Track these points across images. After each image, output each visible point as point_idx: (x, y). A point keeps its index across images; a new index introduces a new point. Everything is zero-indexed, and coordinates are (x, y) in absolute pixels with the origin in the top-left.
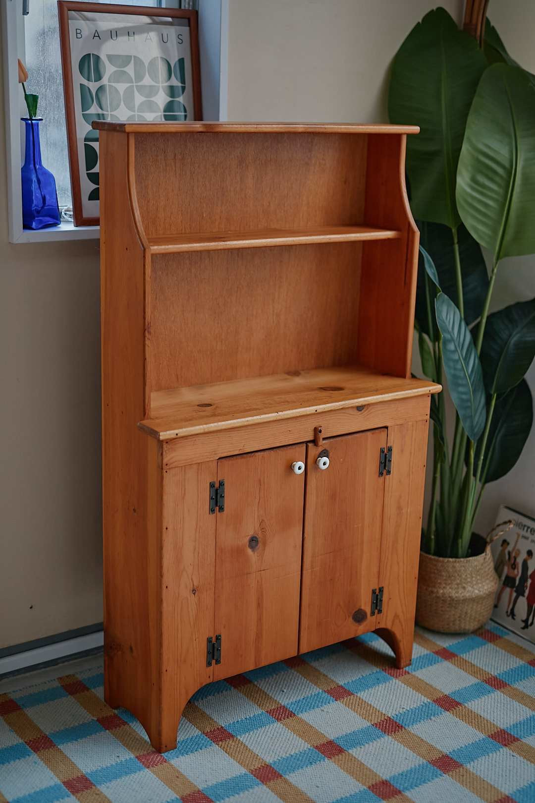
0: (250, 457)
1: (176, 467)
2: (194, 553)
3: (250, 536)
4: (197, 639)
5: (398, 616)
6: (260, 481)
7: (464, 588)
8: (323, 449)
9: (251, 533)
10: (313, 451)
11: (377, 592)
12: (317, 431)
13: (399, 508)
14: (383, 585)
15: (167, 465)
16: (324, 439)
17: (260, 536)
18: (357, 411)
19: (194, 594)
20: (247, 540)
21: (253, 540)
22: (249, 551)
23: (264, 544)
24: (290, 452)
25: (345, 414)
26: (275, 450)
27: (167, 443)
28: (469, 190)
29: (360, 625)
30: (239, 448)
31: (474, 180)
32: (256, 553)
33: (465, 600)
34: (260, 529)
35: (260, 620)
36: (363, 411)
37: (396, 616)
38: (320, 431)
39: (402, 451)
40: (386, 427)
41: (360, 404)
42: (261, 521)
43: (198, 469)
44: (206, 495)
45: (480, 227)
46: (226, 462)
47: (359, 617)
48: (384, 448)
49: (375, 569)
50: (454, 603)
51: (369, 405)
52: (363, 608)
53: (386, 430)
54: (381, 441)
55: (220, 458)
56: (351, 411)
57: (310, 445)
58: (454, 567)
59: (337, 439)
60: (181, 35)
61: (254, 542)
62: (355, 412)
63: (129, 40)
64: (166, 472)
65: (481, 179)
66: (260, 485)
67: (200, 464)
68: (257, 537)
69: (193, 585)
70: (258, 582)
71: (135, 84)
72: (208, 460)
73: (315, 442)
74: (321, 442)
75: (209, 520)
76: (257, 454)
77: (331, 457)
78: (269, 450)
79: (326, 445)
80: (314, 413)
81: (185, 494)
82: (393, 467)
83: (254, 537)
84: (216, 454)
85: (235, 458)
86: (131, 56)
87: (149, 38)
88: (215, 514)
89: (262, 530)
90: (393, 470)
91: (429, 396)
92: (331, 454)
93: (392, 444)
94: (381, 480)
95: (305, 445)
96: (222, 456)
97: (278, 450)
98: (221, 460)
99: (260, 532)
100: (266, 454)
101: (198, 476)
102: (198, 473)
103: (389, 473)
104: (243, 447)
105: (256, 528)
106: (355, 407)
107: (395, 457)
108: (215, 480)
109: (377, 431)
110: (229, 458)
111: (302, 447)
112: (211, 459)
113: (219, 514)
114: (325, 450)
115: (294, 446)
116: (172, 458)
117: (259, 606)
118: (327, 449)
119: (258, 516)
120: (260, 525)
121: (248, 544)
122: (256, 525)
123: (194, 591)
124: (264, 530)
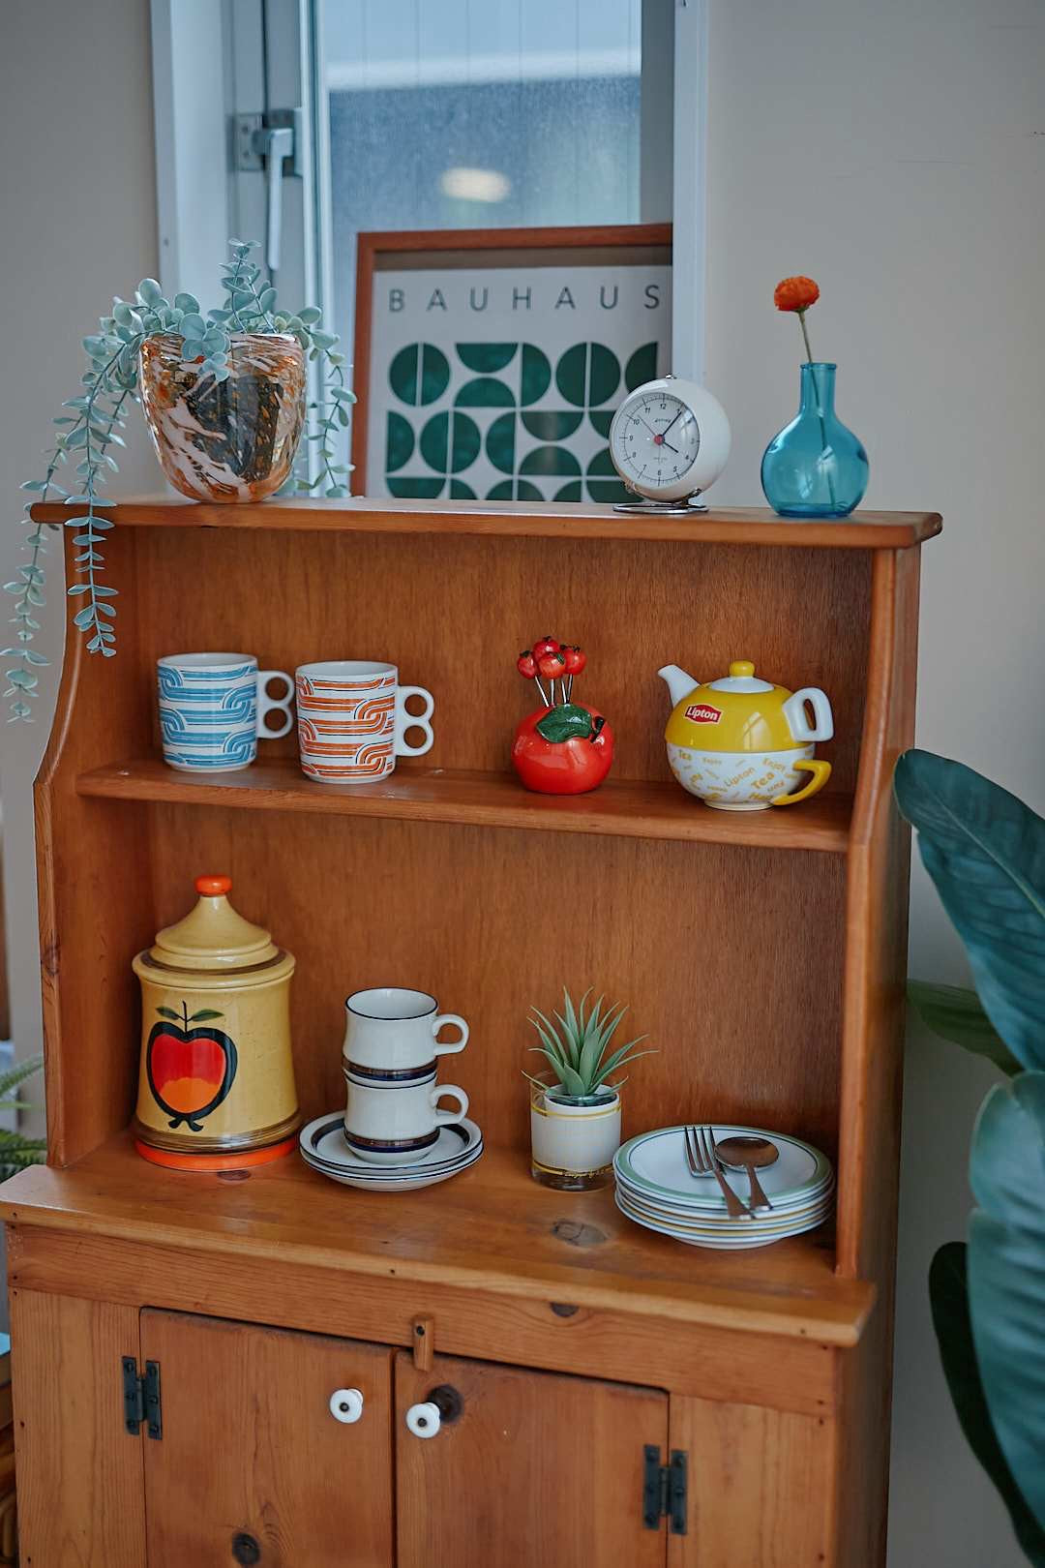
0: (227, 1329)
1: (36, 1290)
2: (91, 1509)
3: (235, 1529)
6: (255, 1399)
8: (440, 1383)
9: (238, 1524)
10: (407, 1378)
12: (415, 1328)
15: (15, 1278)
16: (433, 1353)
17: (262, 1538)
18: (556, 1317)
20: (227, 1536)
21: (246, 1544)
22: (235, 1566)
24: (346, 1359)
25: (512, 1311)
26: (298, 1335)
27: (13, 1227)
30: (196, 1300)
34: (262, 1524)
36: (571, 1322)
38: (420, 1331)
39: (728, 1481)
40: (667, 1393)
41: (562, 1299)
42: (263, 1503)
43: (91, 1312)
44: (116, 1382)
46: (164, 1323)
48: (657, 1449)
51: (591, 1310)
53: (662, 1397)
54: (650, 1424)
55: (146, 1307)
56: (531, 1309)
57: (402, 1359)
59: (491, 1370)
60: (656, 287)
61: (245, 1548)
62: (550, 1316)
63: (514, 308)
64: (16, 1293)
66: (258, 1411)
67: (97, 1304)
68: (257, 1540)
72: (115, 1300)
73: (410, 1352)
74: (424, 1359)
75: (126, 1446)
76: (245, 1329)
77: (470, 1415)
78: (278, 1332)
79: (453, 1376)
80: (391, 1275)
81: (62, 1361)
82: (696, 1518)
83: (248, 1536)
84: (133, 1293)
85: (187, 1318)
86: (514, 346)
87: (566, 299)
88: (138, 1439)
89: (269, 1529)
90: (696, 1525)
91: (825, 1348)
92: (468, 1405)
93: (685, 1447)
94: (653, 1538)
95: (388, 1352)
96: (152, 1304)
97: (304, 1337)
98: (151, 1311)
99: (263, 1532)
100: (271, 1341)
101: (92, 1330)
102: (91, 1322)
103: (679, 1527)
104: (206, 1299)
105: (252, 1517)
106: (544, 1301)
107: (700, 1490)
108: (136, 1355)
109: (632, 1391)
110: (170, 1314)
111: (377, 1355)
112: (122, 1301)
113: (150, 1442)
114: (447, 1387)
115: (352, 1346)
116: (28, 1266)
118: (453, 1386)
119: (256, 1489)
120: (263, 1512)
121: (231, 1546)
122: (251, 1507)
124: (274, 1530)
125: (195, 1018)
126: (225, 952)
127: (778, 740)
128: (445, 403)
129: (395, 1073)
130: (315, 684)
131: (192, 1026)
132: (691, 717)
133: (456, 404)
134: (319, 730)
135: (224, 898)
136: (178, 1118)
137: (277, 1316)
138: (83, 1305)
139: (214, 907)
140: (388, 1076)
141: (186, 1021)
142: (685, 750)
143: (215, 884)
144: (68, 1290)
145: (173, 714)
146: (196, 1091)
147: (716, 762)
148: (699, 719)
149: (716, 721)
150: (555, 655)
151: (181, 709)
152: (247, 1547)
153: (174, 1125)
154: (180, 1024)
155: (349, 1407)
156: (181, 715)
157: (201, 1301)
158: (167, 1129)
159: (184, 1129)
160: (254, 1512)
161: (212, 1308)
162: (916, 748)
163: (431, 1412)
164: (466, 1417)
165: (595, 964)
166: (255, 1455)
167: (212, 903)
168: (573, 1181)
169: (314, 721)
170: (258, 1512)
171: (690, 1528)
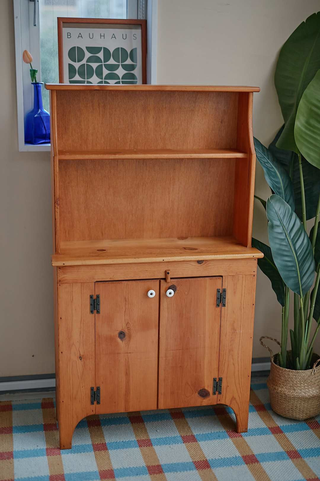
0: (118, 283)
1: (66, 283)
2: (80, 335)
3: (119, 331)
4: (83, 387)
5: (235, 399)
6: (125, 298)
7: (295, 390)
8: (172, 284)
9: (120, 329)
10: (164, 285)
11: (217, 380)
12: (167, 273)
13: (234, 330)
14: (222, 377)
15: (60, 281)
16: (171, 278)
17: (126, 331)
18: (198, 264)
19: (81, 359)
20: (117, 333)
21: (122, 334)
22: (119, 340)
23: (130, 337)
24: (148, 283)
25: (188, 265)
26: (136, 281)
27: (60, 268)
28: (304, 129)
29: (205, 399)
30: (110, 277)
31: (307, 122)
32: (124, 342)
33: (294, 398)
34: (126, 328)
35: (128, 383)
36: (202, 264)
37: (233, 398)
38: (168, 273)
39: (235, 293)
40: (222, 276)
41: (200, 259)
42: (127, 323)
43: (81, 286)
44: (88, 302)
45: (312, 154)
46: (101, 285)
47: (204, 394)
48: (220, 289)
49: (215, 365)
50: (287, 398)
51: (206, 261)
52: (206, 388)
53: (221, 278)
54: (218, 284)
55: (96, 282)
56: (193, 263)
57: (162, 281)
58: (289, 375)
59: (183, 279)
60: (136, 35)
61: (122, 335)
63: (101, 38)
64: (60, 285)
65: (313, 122)
66: (126, 301)
67: (83, 283)
68: (125, 332)
69: (80, 354)
70: (126, 359)
71: (103, 63)
72: (88, 281)
73: (165, 279)
74: (169, 280)
75: (90, 317)
76: (123, 282)
77: (178, 290)
78: (131, 281)
79: (174, 282)
80: (163, 261)
81: (73, 300)
82: (228, 302)
83: (122, 332)
84: (94, 279)
85: (107, 282)
86: (102, 47)
87: (114, 36)
88: (94, 314)
90: (228, 304)
91: (256, 260)
92: (178, 288)
93: (226, 287)
94: (218, 309)
95: (158, 280)
96: (98, 281)
97: (138, 281)
98: (97, 283)
99: (127, 330)
100: (130, 283)
101: (81, 290)
102: (81, 288)
103: (224, 305)
104: (113, 276)
105: (123, 327)
106: (195, 261)
107: (229, 296)
108: (94, 294)
109: (214, 278)
110: (102, 282)
111: (156, 281)
112: (90, 281)
113: (96, 315)
114: (173, 285)
116: (64, 277)
117: (127, 374)
118: (175, 285)
119: (125, 320)
120: (126, 325)
121: (118, 335)
122: (123, 324)
123: (81, 358)
124: (129, 329)
128: (84, 62)
133: (87, 62)
137: (131, 277)
138: (79, 285)
144: (75, 282)
155: (152, 294)
157: (111, 277)
160: (124, 325)
161: (114, 279)
163: (171, 291)
165: (170, 193)
166: (125, 312)
170: (125, 325)
171: (226, 305)
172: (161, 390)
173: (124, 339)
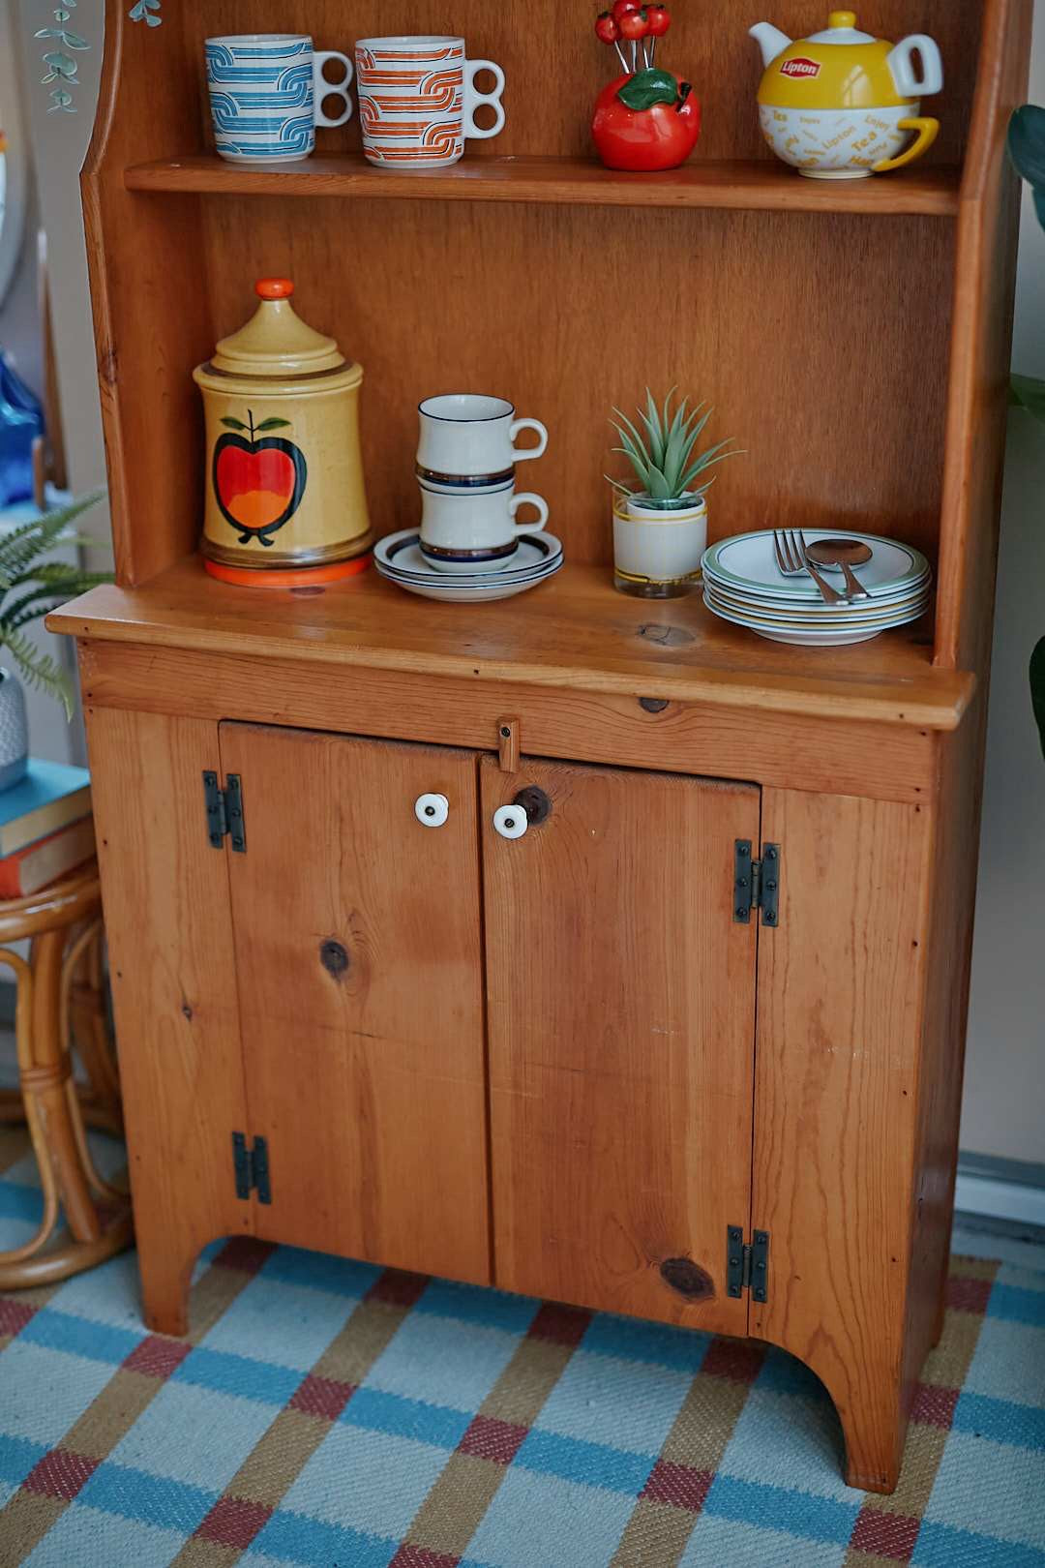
0: (309, 739)
1: (112, 707)
2: (178, 923)
3: (323, 938)
4: (206, 1124)
5: (829, 1339)
6: (339, 809)
8: (526, 785)
9: (326, 933)
10: (492, 780)
11: (746, 1238)
12: (503, 729)
13: (820, 1039)
14: (767, 1229)
15: (90, 696)
16: (519, 755)
17: (349, 942)
18: (644, 712)
19: (189, 1016)
20: (314, 944)
21: (334, 951)
22: (324, 974)
23: (366, 972)
24: (429, 762)
25: (599, 709)
26: (380, 743)
27: (85, 644)
29: (691, 1302)
30: (275, 711)
32: (343, 985)
34: (349, 932)
35: (369, 1152)
36: (661, 715)
37: (820, 1335)
38: (506, 732)
39: (821, 871)
40: (760, 786)
41: (652, 693)
42: (350, 912)
43: (169, 727)
44: (198, 796)
46: (243, 735)
47: (686, 1279)
48: (748, 843)
49: (735, 1173)
51: (679, 704)
52: (696, 1258)
53: (755, 791)
54: (740, 817)
55: (224, 720)
56: (619, 705)
57: (487, 762)
59: (579, 771)
61: (333, 955)
62: (639, 712)
64: (91, 711)
66: (342, 820)
67: (172, 719)
68: (345, 947)
69: (184, 997)
70: (355, 1057)
72: (193, 713)
73: (496, 755)
74: (510, 760)
75: (212, 860)
76: (326, 738)
77: (557, 815)
78: (359, 740)
79: (539, 777)
80: (475, 676)
81: (141, 778)
82: (788, 910)
83: (336, 944)
84: (212, 706)
85: (266, 730)
88: (222, 852)
89: (356, 936)
90: (787, 917)
91: (924, 734)
92: (555, 806)
93: (777, 840)
94: (744, 931)
95: (473, 756)
96: (229, 716)
97: (387, 744)
98: (229, 724)
99: (351, 939)
100: (353, 748)
101: (170, 745)
102: (169, 736)
103: (770, 919)
104: (286, 709)
105: (339, 926)
106: (633, 696)
107: (792, 880)
108: (216, 768)
109: (723, 786)
110: (250, 726)
111: (462, 759)
112: (200, 715)
113: (234, 855)
114: (535, 788)
115: (437, 751)
116: (102, 683)
117: (364, 1113)
118: (540, 787)
119: (342, 898)
120: (350, 920)
121: (319, 953)
122: (338, 916)
123: (188, 1010)
124: (361, 937)
125: (260, 428)
126: (290, 357)
127: (881, 96)
129: (471, 479)
130: (377, 56)
131: (259, 435)
132: (787, 72)
134: (382, 108)
135: (285, 302)
136: (248, 533)
137: (358, 724)
138: (160, 720)
139: (276, 311)
140: (464, 482)
141: (252, 431)
142: (781, 111)
143: (276, 286)
144: (144, 706)
145: (225, 97)
146: (264, 504)
147: (814, 121)
148: (796, 74)
149: (814, 75)
150: (636, 12)
151: (232, 91)
152: (335, 954)
153: (244, 540)
154: (246, 434)
155: (434, 811)
156: (233, 99)
157: (279, 712)
158: (235, 544)
159: (254, 544)
160: (342, 920)
161: (291, 718)
162: (1031, 101)
163: (519, 814)
164: (554, 817)
165: (679, 365)
166: (341, 863)
167: (274, 306)
168: (656, 589)
169: (376, 98)
170: (346, 919)
171: (781, 920)
172: (505, 1215)
173: (345, 973)
